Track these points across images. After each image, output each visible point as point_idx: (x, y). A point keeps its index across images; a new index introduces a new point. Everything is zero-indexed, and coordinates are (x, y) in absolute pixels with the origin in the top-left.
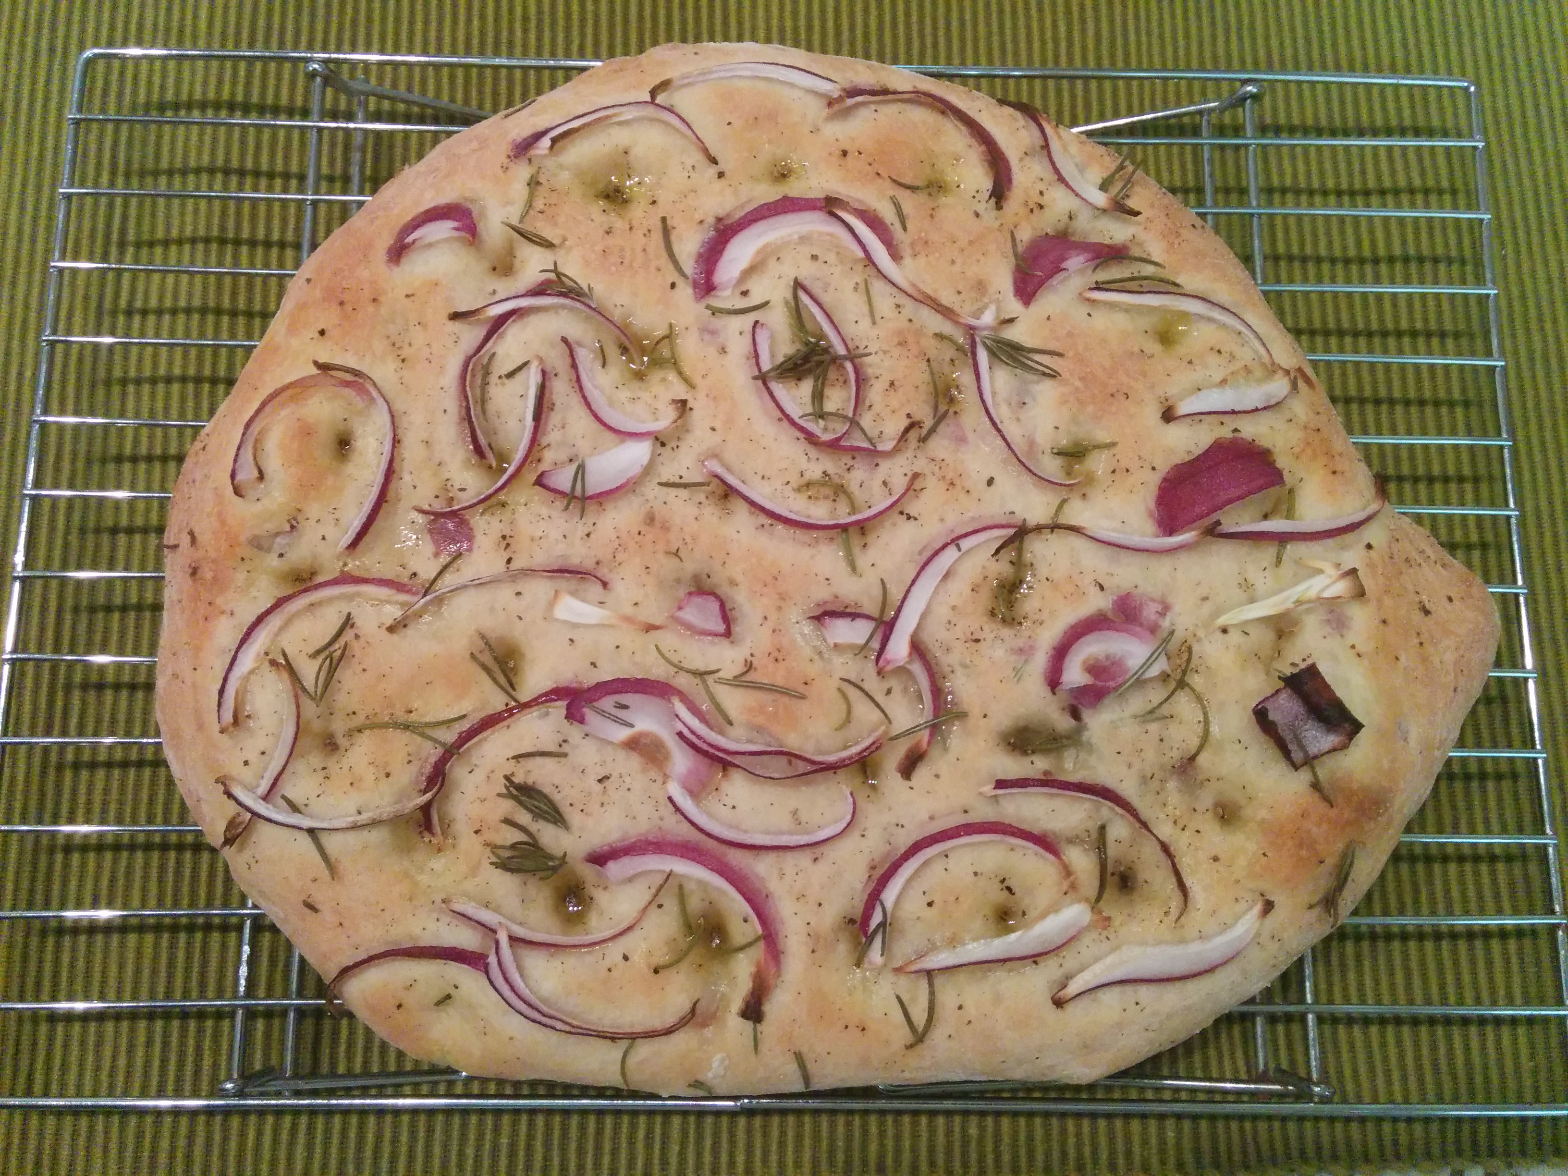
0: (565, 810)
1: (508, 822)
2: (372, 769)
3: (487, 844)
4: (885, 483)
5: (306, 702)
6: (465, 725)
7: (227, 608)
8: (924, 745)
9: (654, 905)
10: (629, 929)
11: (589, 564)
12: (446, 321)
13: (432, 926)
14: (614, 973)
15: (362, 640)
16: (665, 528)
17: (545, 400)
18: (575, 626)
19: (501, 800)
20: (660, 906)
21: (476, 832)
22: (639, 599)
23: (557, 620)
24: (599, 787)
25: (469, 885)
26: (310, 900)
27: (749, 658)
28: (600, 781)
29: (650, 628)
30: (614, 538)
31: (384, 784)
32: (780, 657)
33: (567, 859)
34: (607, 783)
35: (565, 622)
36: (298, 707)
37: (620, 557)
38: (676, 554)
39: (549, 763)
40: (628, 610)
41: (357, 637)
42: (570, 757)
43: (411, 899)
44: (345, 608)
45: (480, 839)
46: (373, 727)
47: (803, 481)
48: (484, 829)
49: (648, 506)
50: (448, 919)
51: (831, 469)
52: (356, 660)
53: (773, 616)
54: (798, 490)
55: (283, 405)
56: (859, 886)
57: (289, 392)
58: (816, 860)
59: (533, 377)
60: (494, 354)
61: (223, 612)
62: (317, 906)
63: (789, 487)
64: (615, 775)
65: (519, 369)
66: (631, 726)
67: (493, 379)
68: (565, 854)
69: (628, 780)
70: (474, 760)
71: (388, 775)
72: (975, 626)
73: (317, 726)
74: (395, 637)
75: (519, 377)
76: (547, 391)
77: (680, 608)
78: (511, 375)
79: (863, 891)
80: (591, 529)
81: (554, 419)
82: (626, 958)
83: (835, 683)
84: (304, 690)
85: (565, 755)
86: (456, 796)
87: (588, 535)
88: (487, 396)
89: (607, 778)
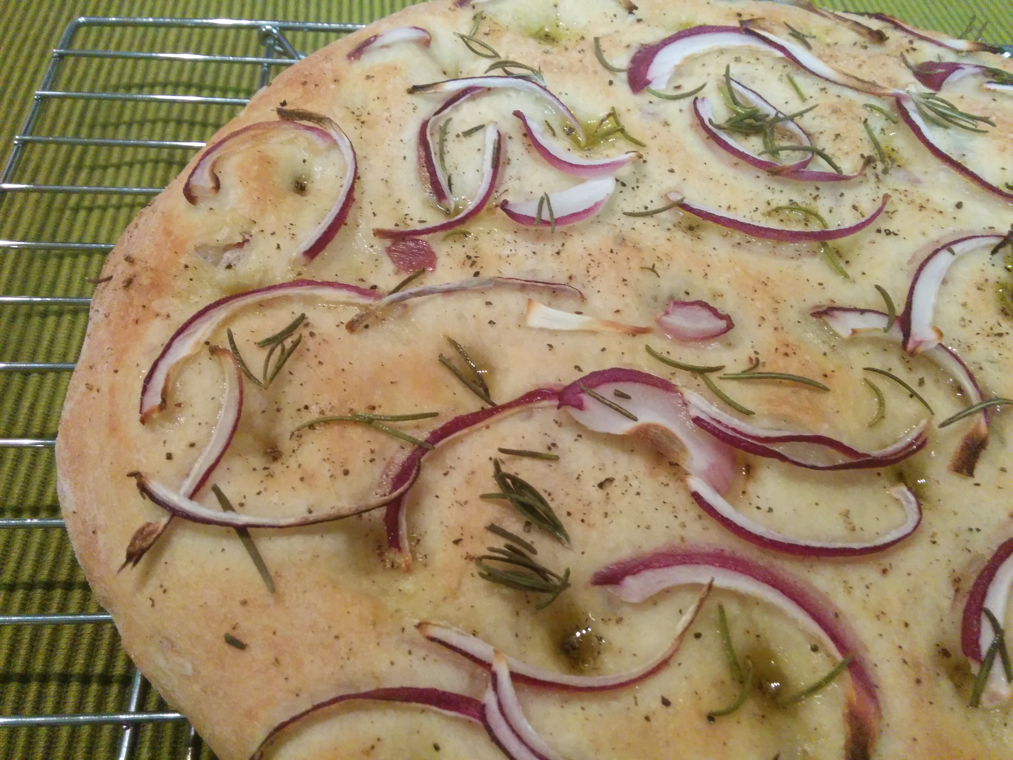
0: (563, 519)
1: (493, 529)
2: (327, 466)
3: (469, 558)
4: (855, 208)
5: (250, 389)
6: (437, 424)
7: (164, 312)
8: (983, 429)
9: (690, 636)
10: (664, 664)
11: (562, 279)
12: (405, 94)
13: (402, 660)
14: (655, 723)
15: (318, 339)
16: (636, 247)
17: (502, 157)
18: (554, 333)
19: (483, 505)
20: (698, 636)
21: (457, 542)
22: (620, 308)
23: (531, 329)
24: (598, 495)
25: (448, 609)
26: (234, 634)
27: (753, 356)
28: (601, 485)
29: (637, 332)
30: (585, 254)
31: (342, 484)
32: (789, 351)
33: (571, 579)
34: (610, 489)
35: (542, 330)
36: (241, 392)
37: (594, 271)
38: (653, 269)
39: (539, 466)
40: (611, 317)
41: (312, 334)
42: (562, 460)
43: (374, 624)
44: (298, 309)
45: (461, 551)
46: (327, 422)
47: (770, 208)
48: (466, 539)
49: (617, 230)
50: (423, 653)
51: (797, 199)
52: (311, 355)
53: (771, 317)
54: (769, 214)
55: (244, 142)
56: (946, 603)
57: (252, 133)
58: (885, 571)
59: (490, 136)
60: (450, 119)
61: (158, 315)
62: (245, 641)
63: (758, 213)
64: (619, 478)
65: (477, 129)
66: (635, 419)
67: (450, 137)
68: (568, 573)
69: (635, 483)
70: (449, 462)
71: (346, 473)
72: (992, 321)
73: (259, 422)
74: (355, 338)
75: (477, 136)
76: (502, 150)
77: (667, 313)
78: (469, 133)
79: (953, 608)
80: (560, 248)
81: (510, 171)
82: (666, 703)
83: (858, 374)
84: (250, 376)
85: (556, 459)
86: (428, 503)
87: (558, 253)
88: (445, 150)
89: (610, 480)
